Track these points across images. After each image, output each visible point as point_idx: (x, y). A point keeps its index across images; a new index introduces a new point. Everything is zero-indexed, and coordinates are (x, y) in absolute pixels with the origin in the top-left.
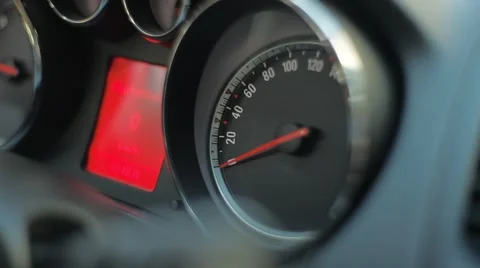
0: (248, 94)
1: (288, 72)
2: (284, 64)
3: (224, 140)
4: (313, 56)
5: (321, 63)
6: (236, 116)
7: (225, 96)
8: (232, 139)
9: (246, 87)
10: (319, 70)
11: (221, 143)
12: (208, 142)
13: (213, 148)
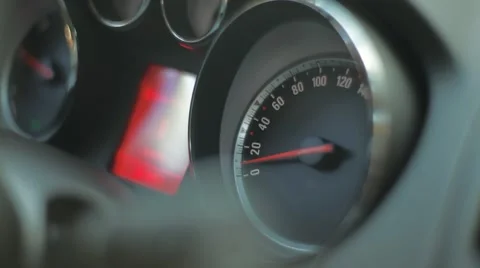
0: (276, 106)
1: (316, 87)
2: (313, 79)
3: (249, 150)
4: (343, 74)
5: (351, 80)
6: (263, 127)
7: (254, 107)
8: (257, 150)
9: (275, 100)
10: (347, 86)
11: (245, 153)
12: (233, 151)
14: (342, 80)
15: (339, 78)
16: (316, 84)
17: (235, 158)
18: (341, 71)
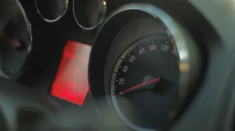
0: (131, 60)
2: (150, 47)
3: (118, 82)
4: (164, 44)
5: (168, 46)
6: (125, 71)
7: (120, 61)
8: (122, 82)
9: (131, 57)
10: (167, 50)
11: (117, 84)
12: (110, 83)
13: (113, 86)
14: (163, 47)
15: (162, 46)
16: (151, 49)
17: (111, 87)
18: (163, 42)
